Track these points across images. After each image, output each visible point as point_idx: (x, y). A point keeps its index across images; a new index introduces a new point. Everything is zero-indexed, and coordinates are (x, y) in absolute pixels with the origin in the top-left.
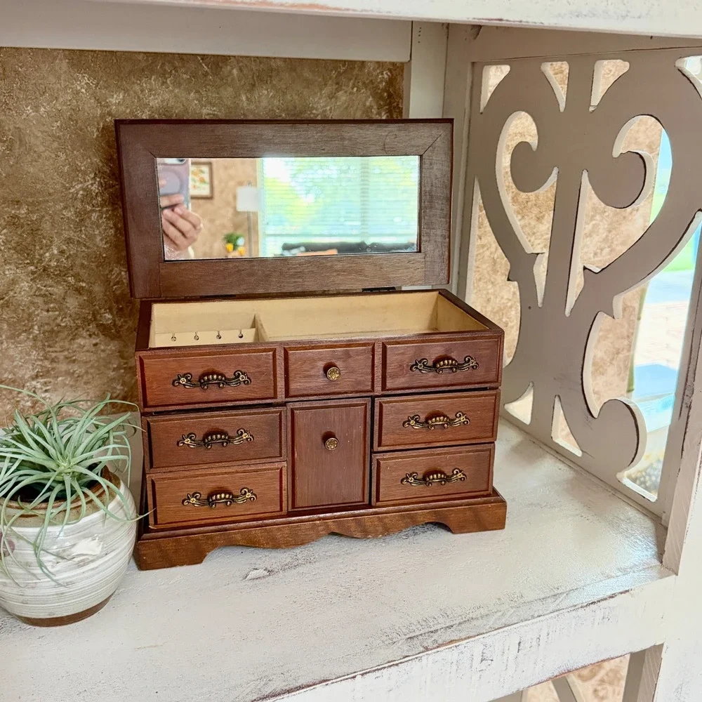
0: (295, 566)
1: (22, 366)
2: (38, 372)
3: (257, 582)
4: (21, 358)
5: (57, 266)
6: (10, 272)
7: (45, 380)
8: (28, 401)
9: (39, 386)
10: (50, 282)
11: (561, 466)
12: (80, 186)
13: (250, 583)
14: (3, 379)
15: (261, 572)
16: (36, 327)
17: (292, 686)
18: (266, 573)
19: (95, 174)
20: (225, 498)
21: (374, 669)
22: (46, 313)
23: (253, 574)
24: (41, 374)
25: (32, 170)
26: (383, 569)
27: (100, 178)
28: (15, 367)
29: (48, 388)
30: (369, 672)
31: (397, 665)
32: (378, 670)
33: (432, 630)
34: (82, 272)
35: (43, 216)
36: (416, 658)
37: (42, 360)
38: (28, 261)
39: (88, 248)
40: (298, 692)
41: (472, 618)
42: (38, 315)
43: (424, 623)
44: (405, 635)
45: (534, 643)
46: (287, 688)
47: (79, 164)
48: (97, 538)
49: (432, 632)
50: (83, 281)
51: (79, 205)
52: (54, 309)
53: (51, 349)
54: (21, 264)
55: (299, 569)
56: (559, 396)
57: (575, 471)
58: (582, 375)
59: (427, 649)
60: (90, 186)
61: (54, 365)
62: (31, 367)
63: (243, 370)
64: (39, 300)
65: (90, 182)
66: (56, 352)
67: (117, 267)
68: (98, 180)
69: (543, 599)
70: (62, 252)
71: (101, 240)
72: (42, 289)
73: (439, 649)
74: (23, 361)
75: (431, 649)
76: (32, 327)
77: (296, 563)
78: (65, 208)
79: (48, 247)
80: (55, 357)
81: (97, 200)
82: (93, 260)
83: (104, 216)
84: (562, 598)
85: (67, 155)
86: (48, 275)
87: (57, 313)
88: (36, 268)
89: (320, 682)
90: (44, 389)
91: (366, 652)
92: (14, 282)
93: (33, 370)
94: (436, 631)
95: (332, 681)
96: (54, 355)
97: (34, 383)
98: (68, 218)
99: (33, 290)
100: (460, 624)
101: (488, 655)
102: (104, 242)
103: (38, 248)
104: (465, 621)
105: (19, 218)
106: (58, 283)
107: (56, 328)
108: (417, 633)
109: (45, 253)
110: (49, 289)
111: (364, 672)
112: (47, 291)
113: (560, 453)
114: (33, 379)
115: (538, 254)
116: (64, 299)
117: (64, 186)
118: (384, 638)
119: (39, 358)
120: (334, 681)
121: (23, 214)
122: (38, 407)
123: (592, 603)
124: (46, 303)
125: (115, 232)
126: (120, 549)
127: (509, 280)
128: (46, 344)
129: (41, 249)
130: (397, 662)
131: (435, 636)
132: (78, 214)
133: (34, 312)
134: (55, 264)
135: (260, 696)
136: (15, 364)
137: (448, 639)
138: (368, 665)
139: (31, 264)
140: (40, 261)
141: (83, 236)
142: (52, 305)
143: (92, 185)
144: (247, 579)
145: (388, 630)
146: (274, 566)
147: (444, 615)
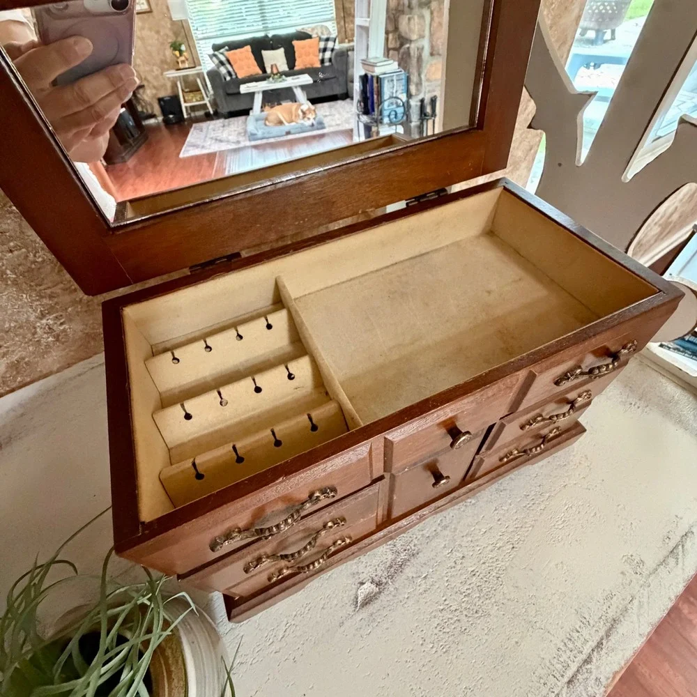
0: (401, 566)
1: (19, 312)
3: (370, 607)
4: (12, 306)
8: (49, 338)
9: (51, 322)
13: (365, 613)
14: (7, 330)
15: (368, 588)
16: (8, 272)
18: (375, 588)
22: (10, 254)
24: (47, 312)
28: (12, 315)
29: (62, 321)
37: (38, 300)
41: (614, 620)
44: (562, 676)
49: (587, 662)
52: (18, 248)
53: (42, 287)
55: (407, 572)
61: (56, 300)
62: (30, 310)
66: (49, 288)
74: (17, 307)
76: (5, 273)
77: (399, 560)
80: (51, 292)
87: (24, 250)
90: (59, 323)
93: (34, 311)
94: (590, 658)
96: (48, 291)
100: (607, 635)
104: (610, 629)
107: (33, 266)
108: (574, 668)
114: (41, 319)
119: (34, 298)
122: (62, 338)
127: (529, 127)
128: (32, 284)
136: (9, 312)
142: (12, 244)
144: (359, 605)
145: (540, 671)
146: (379, 573)
147: (584, 621)
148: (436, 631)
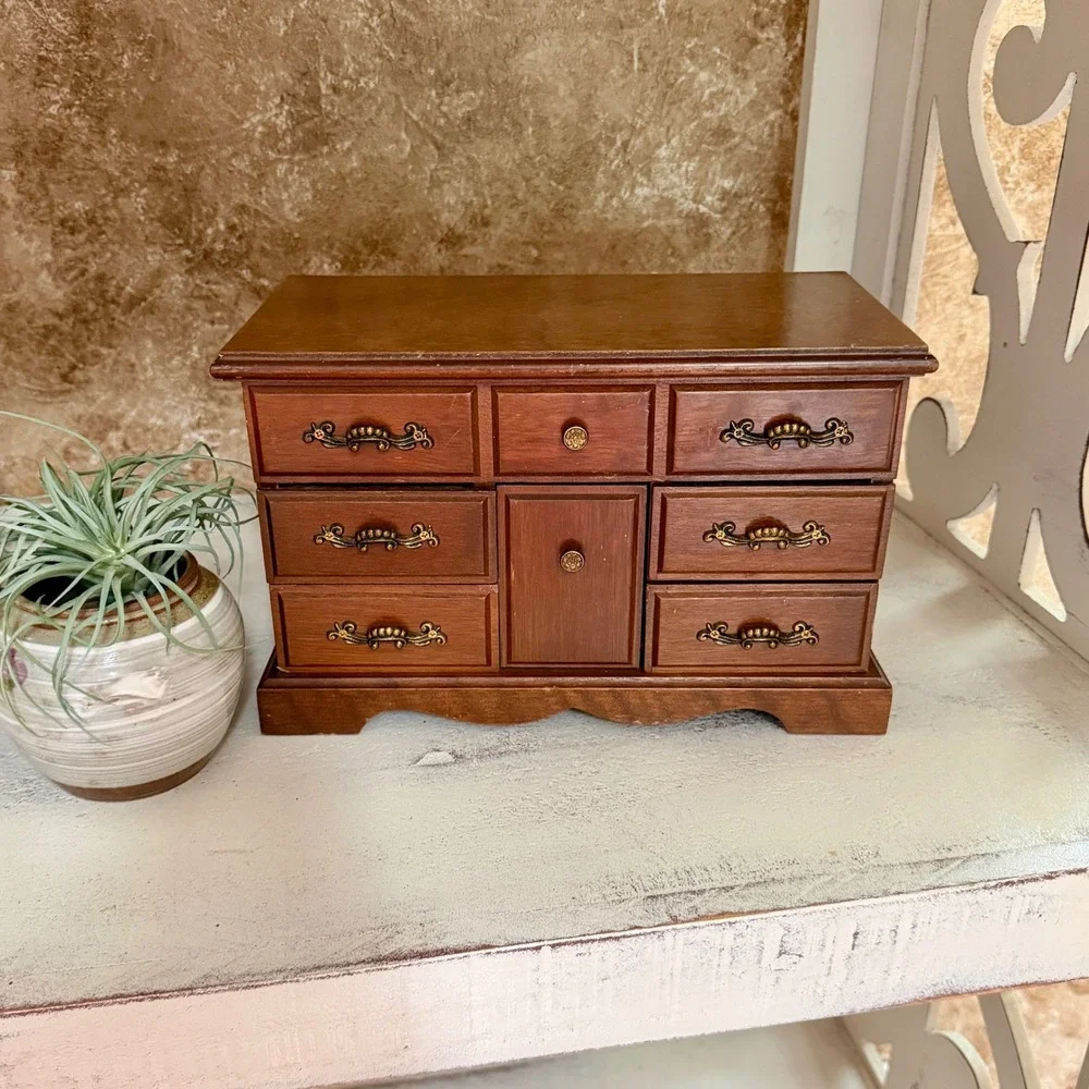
0: (501, 754)
1: (176, 407)
2: (200, 418)
3: (432, 770)
4: (174, 395)
5: (224, 251)
6: (154, 257)
7: (211, 432)
10: (213, 276)
11: (1025, 634)
12: (258, 117)
13: (421, 772)
15: (444, 757)
16: (195, 348)
17: (430, 948)
18: (450, 758)
19: (282, 98)
20: (392, 635)
21: (574, 939)
22: (210, 326)
23: (430, 758)
24: (205, 422)
25: (183, 90)
26: (642, 777)
27: (290, 105)
28: (166, 408)
30: (565, 944)
31: (617, 938)
32: (582, 942)
33: (695, 888)
34: (263, 261)
35: (202, 168)
36: (654, 933)
37: (205, 401)
38: (181, 241)
39: (272, 222)
40: (436, 959)
41: (773, 879)
42: (198, 328)
43: (684, 876)
44: (646, 891)
45: (886, 938)
46: (421, 949)
47: (257, 81)
48: (157, 673)
49: (693, 892)
50: (264, 276)
51: (257, 150)
52: (221, 321)
54: (170, 245)
55: (506, 760)
56: (1039, 510)
57: (1049, 646)
58: (1082, 473)
59: (675, 920)
60: (273, 119)
61: (225, 409)
62: (189, 411)
63: (419, 423)
64: (198, 305)
65: (274, 112)
67: (316, 255)
68: (286, 107)
69: (915, 864)
70: (232, 228)
71: (292, 209)
72: (202, 288)
73: (696, 924)
74: (177, 399)
75: (683, 922)
76: (190, 348)
77: (503, 749)
78: (235, 155)
79: (211, 219)
80: (226, 397)
81: (285, 142)
82: (279, 242)
83: (296, 169)
84: (952, 866)
85: (237, 66)
86: (212, 265)
87: (226, 327)
88: (194, 252)
89: (478, 948)
91: (570, 909)
92: (159, 274)
93: (193, 414)
94: (702, 892)
95: (497, 949)
97: (194, 435)
98: (240, 171)
99: (190, 289)
100: (747, 885)
101: (792, 944)
102: (296, 214)
103: (194, 219)
104: (758, 883)
105: (165, 170)
106: (227, 278)
108: (668, 890)
109: (206, 228)
110: (214, 287)
111: (556, 942)
112: (211, 290)
113: (1029, 613)
114: (193, 429)
115: (1027, 243)
116: (236, 304)
117: (232, 118)
118: (608, 891)
119: (202, 396)
120: (503, 949)
121: (171, 164)
123: (1007, 884)
124: (209, 310)
125: (314, 197)
126: (201, 694)
127: (975, 292)
129: (200, 221)
130: (618, 934)
131: (697, 901)
132: (254, 164)
133: (191, 324)
134: (222, 246)
135: (373, 955)
136: (166, 402)
137: (720, 908)
138: (565, 931)
139: (187, 245)
140: (199, 241)
141: (264, 202)
142: (218, 314)
143: (276, 115)
144: (418, 764)
145: (618, 878)
146: (466, 750)
147: (725, 866)
148: (502, 810)
